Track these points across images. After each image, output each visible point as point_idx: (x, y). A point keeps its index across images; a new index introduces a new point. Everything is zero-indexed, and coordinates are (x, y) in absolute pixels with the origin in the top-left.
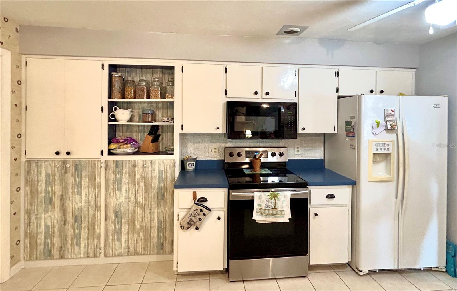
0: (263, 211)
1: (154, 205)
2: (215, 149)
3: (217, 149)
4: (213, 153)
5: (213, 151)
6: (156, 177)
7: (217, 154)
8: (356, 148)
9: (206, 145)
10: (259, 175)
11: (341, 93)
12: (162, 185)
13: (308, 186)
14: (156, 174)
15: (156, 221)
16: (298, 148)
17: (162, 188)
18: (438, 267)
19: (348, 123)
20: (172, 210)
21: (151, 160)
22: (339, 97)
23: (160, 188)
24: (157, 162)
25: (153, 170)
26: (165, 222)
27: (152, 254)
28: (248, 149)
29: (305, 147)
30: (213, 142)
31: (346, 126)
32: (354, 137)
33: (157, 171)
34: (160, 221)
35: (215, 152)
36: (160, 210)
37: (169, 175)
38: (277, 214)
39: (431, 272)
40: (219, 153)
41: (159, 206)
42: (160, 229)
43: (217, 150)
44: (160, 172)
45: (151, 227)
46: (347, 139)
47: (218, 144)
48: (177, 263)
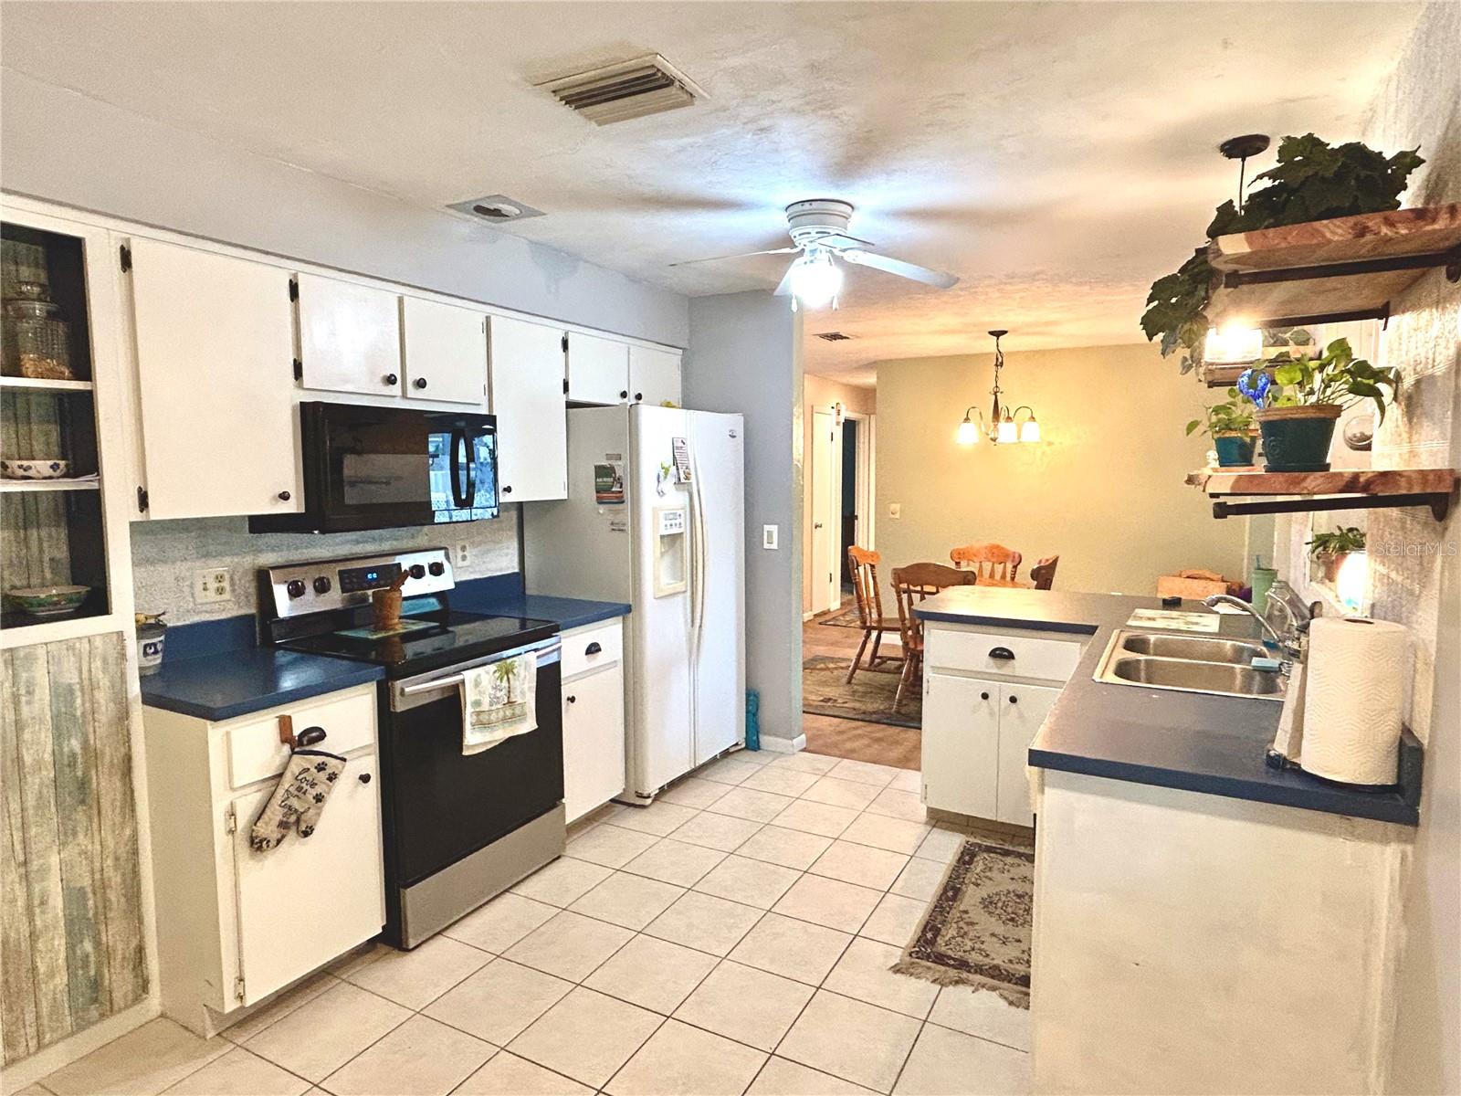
0: (484, 718)
1: (44, 834)
2: (219, 578)
3: (227, 577)
4: (212, 595)
5: (213, 585)
6: (41, 722)
7: (227, 596)
8: (628, 530)
9: (182, 568)
10: (397, 639)
11: (574, 396)
12: (75, 744)
13: (558, 631)
14: (40, 704)
15: (57, 901)
16: (463, 548)
17: (74, 755)
18: (737, 744)
19: (601, 471)
20: (128, 832)
21: (11, 650)
22: (570, 405)
23: (64, 763)
24: (41, 652)
25: (23, 691)
26: (102, 887)
27: (51, 1043)
28: (341, 567)
29: (480, 544)
30: (207, 555)
31: (596, 478)
32: (623, 502)
33: (43, 694)
34: (74, 896)
35: (220, 591)
36: (71, 851)
37: (102, 697)
38: (513, 716)
39: (732, 756)
40: (233, 591)
41: (66, 834)
42: (81, 923)
43: (226, 584)
44: (62, 694)
45: (33, 936)
46: (602, 509)
47: (228, 560)
48: (241, 980)
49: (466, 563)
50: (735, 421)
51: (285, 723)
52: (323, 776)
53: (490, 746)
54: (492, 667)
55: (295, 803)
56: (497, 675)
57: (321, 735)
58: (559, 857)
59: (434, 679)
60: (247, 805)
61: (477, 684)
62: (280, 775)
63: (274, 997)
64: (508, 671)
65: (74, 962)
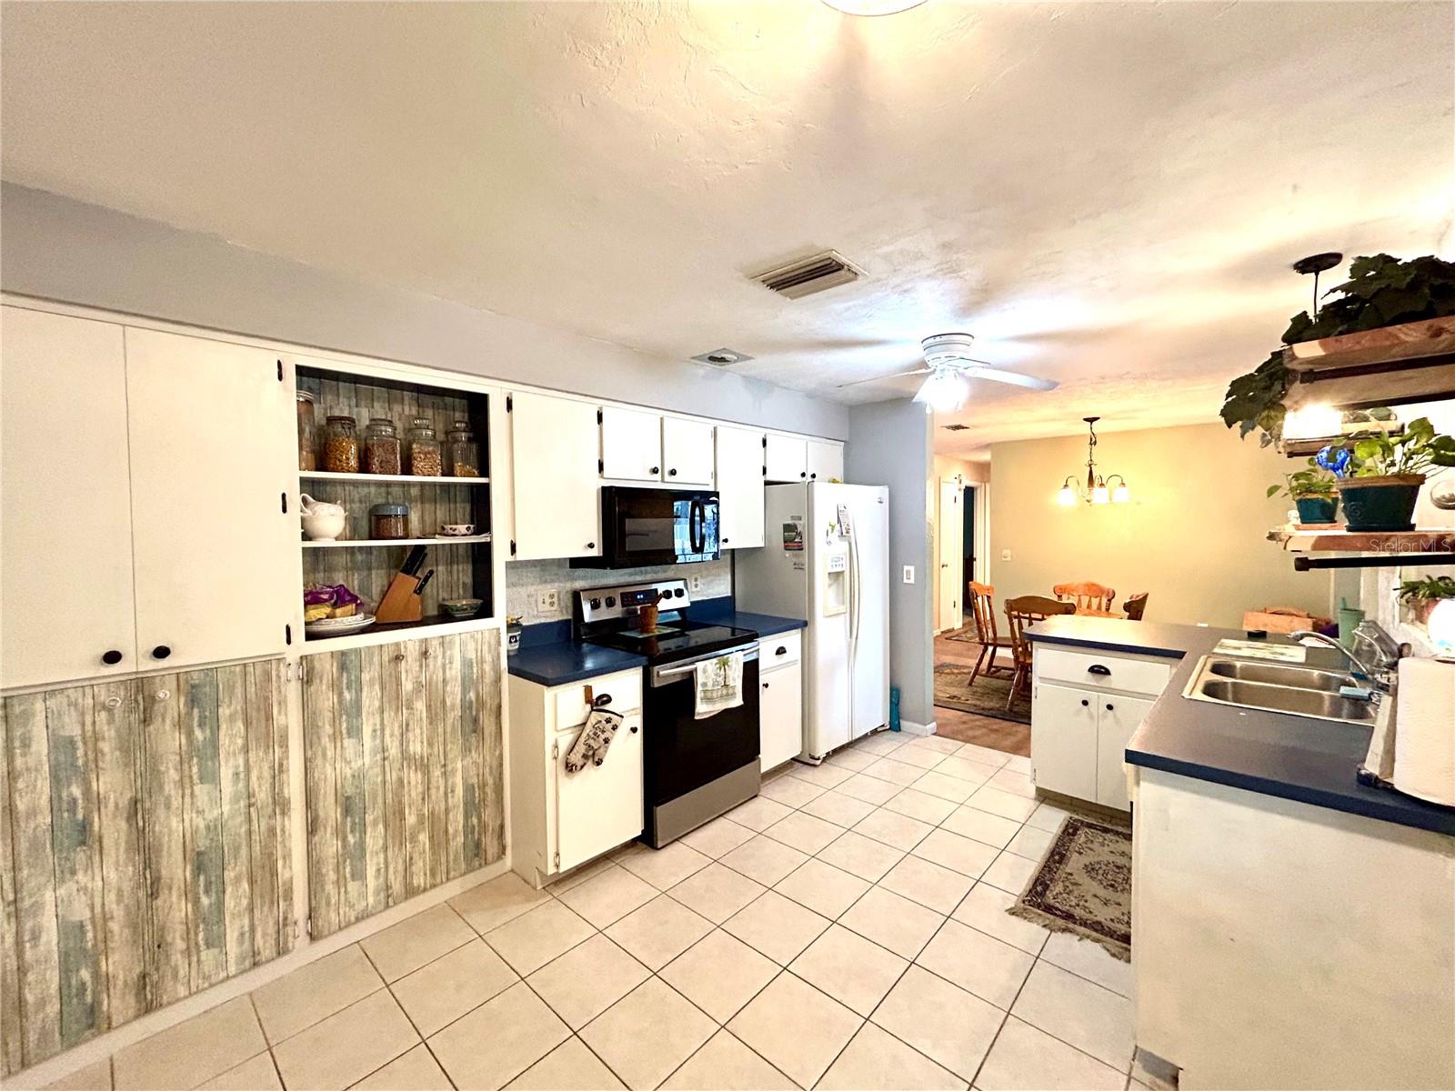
0: (709, 695)
1: (455, 749)
2: (552, 596)
3: (556, 595)
4: (547, 607)
5: (548, 600)
6: (456, 680)
7: (556, 607)
8: (805, 569)
9: (532, 589)
10: (654, 639)
11: (770, 477)
12: (472, 695)
13: (758, 637)
14: (455, 671)
15: (460, 791)
16: (696, 580)
17: (471, 702)
18: (883, 726)
19: (787, 528)
20: (497, 753)
21: (442, 637)
22: (767, 483)
23: (466, 706)
24: (457, 639)
25: (447, 662)
26: (483, 786)
27: (455, 878)
28: (622, 590)
29: (706, 576)
30: (546, 582)
31: (784, 532)
32: (802, 549)
33: (457, 664)
34: (469, 789)
35: (552, 604)
36: (468, 760)
37: (487, 668)
38: (727, 695)
39: (879, 734)
40: (559, 604)
41: (466, 750)
42: (472, 807)
43: (555, 599)
44: (467, 664)
45: (447, 811)
46: (788, 554)
47: (556, 584)
48: (558, 854)
49: (698, 589)
50: (882, 492)
51: (588, 690)
52: (609, 726)
53: (712, 714)
54: (715, 661)
55: (591, 742)
56: (718, 666)
57: (609, 700)
58: (756, 796)
59: (678, 667)
60: (565, 741)
61: (705, 671)
62: (584, 724)
63: (574, 870)
64: (725, 664)
65: (468, 830)
